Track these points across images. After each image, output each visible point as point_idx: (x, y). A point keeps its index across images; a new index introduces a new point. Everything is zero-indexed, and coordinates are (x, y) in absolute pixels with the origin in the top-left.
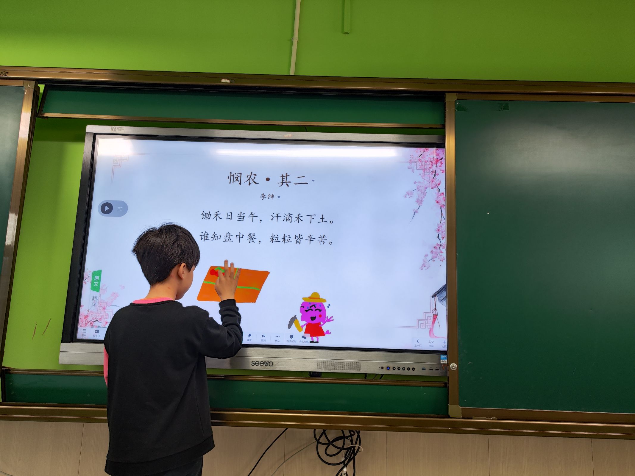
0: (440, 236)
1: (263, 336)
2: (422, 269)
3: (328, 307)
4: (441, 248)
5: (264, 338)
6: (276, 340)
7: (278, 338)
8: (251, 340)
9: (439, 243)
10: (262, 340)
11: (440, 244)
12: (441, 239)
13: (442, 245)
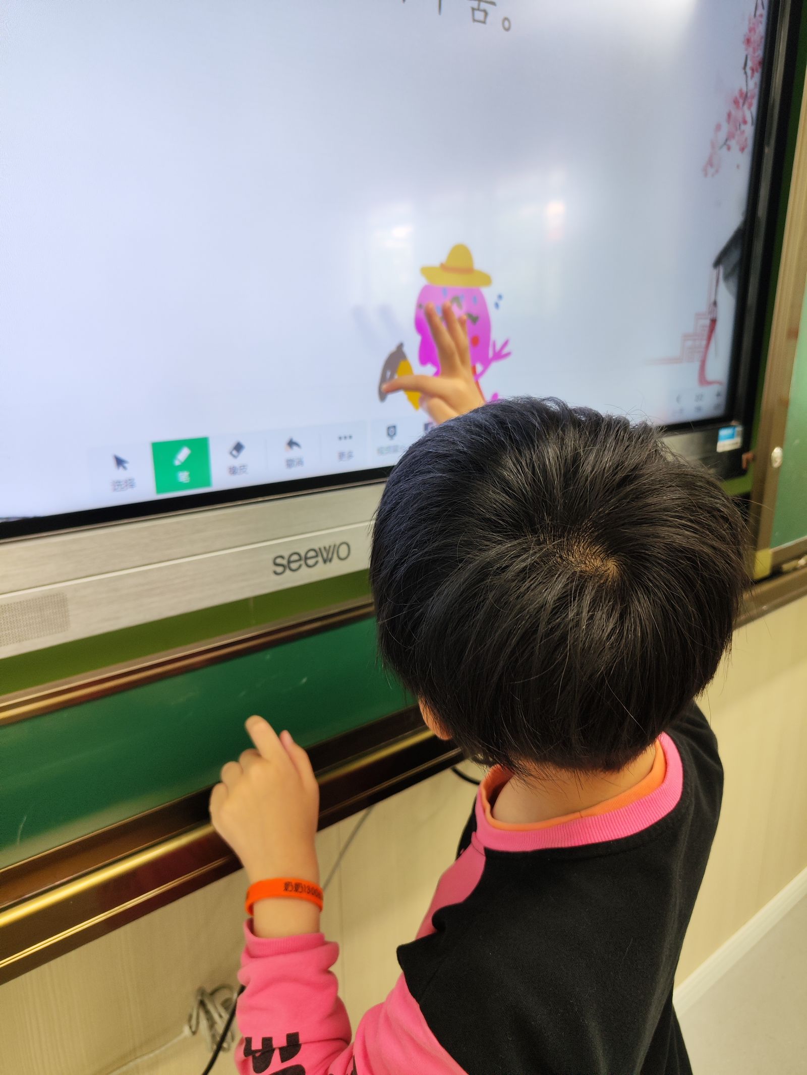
0: (750, 64)
1: (291, 444)
2: (706, 175)
3: (497, 305)
4: (746, 107)
5: (295, 453)
6: (341, 455)
7: (345, 446)
8: (243, 468)
9: (744, 90)
10: (290, 463)
11: (745, 94)
12: (749, 72)
13: (749, 95)
